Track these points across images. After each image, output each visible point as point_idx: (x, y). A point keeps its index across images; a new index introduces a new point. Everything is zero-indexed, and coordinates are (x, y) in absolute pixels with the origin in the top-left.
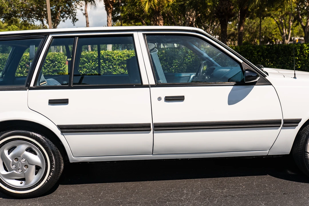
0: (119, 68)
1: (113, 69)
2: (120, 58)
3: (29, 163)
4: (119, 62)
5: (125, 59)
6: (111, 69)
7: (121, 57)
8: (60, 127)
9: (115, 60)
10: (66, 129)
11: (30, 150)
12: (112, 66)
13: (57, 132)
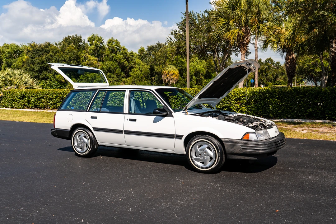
0: (235, 103)
1: (230, 103)
2: (236, 95)
3: (84, 142)
4: (236, 98)
5: (240, 96)
6: (228, 103)
7: (238, 94)
8: (94, 128)
9: (232, 96)
10: (96, 129)
11: (85, 137)
12: (230, 101)
13: (92, 130)
